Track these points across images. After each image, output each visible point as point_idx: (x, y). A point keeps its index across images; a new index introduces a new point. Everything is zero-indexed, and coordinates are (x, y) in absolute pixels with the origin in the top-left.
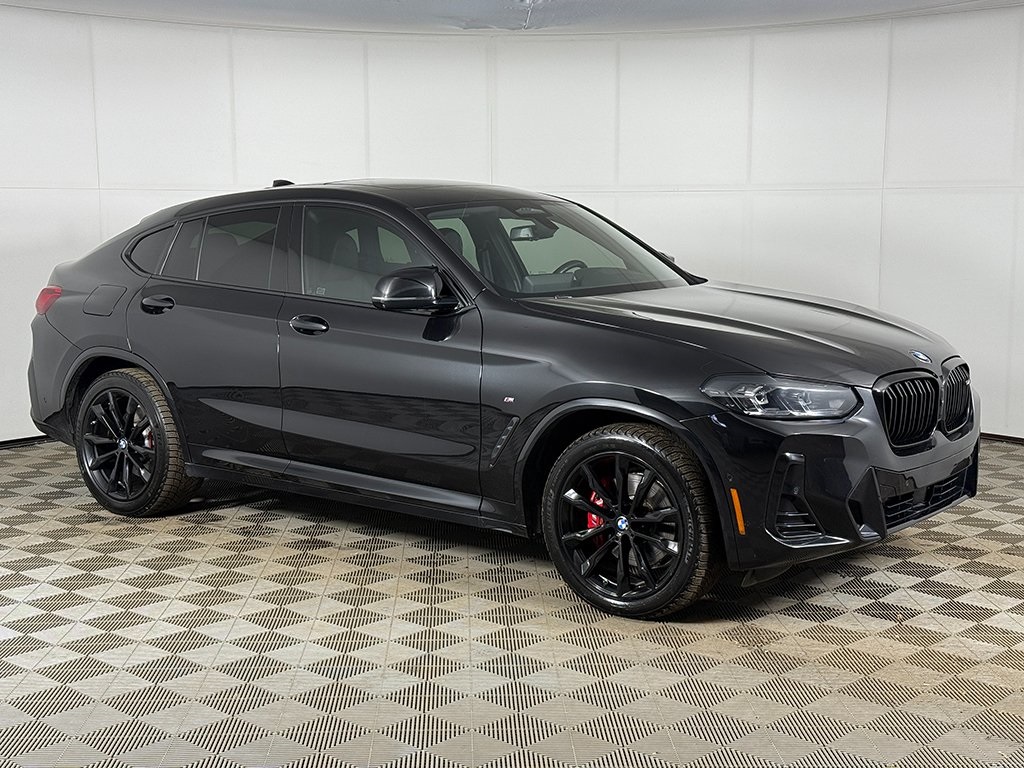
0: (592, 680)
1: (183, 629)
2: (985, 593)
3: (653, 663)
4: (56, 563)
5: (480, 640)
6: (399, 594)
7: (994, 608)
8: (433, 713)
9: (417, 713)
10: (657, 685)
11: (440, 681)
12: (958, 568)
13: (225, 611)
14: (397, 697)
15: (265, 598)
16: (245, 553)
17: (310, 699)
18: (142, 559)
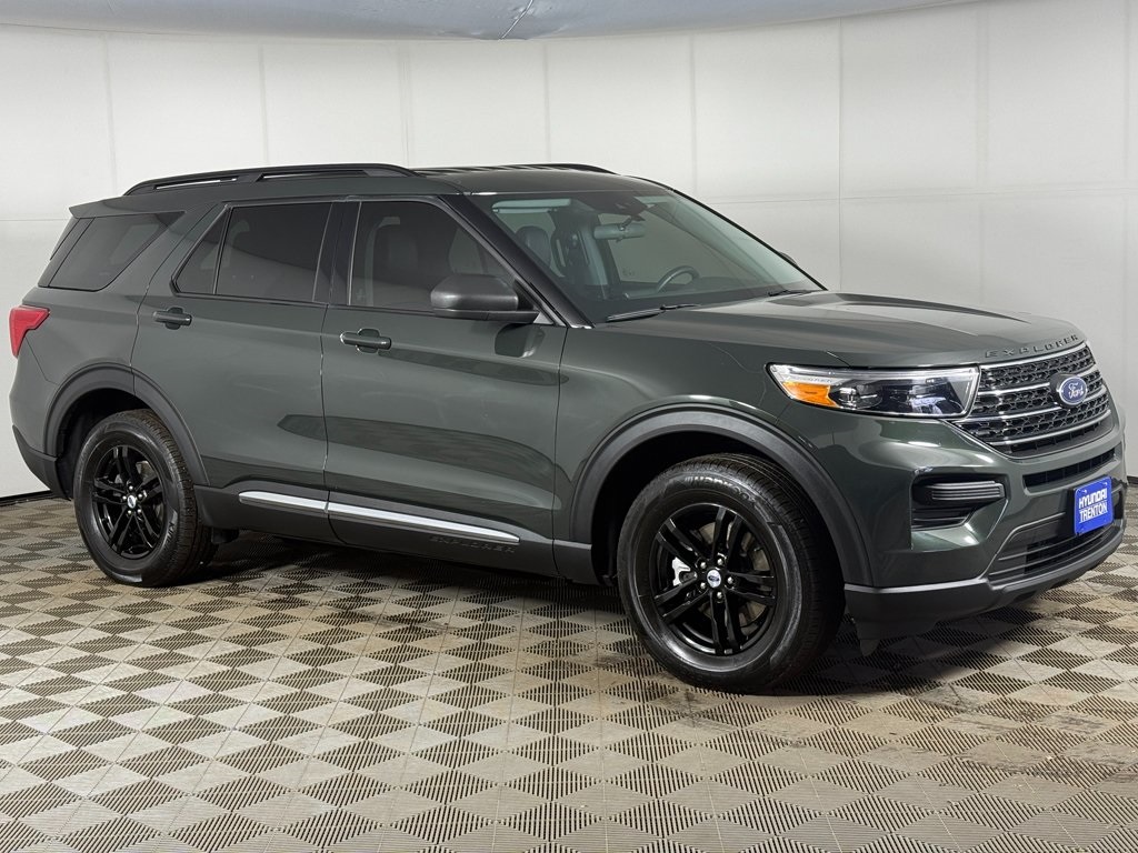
3: (611, 718)
5: (437, 698)
6: (365, 653)
8: (362, 772)
9: (344, 772)
10: (611, 739)
11: (380, 740)
13: (172, 675)
14: (328, 757)
15: (219, 660)
16: (212, 614)
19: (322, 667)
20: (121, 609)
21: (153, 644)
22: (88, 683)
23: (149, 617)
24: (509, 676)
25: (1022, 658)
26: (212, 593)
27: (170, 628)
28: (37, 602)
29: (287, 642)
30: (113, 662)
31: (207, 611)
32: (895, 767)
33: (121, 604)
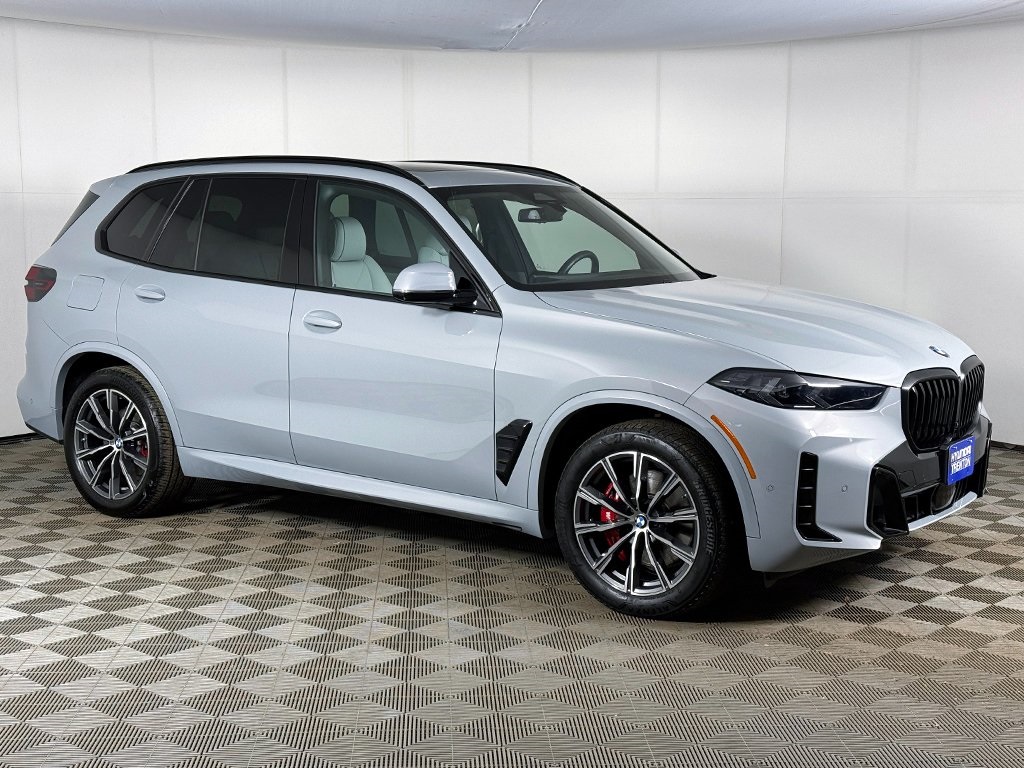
19: (347, 591)
20: (151, 537)
21: (188, 567)
22: (144, 602)
23: (178, 544)
24: (516, 602)
25: (951, 593)
26: (226, 523)
27: (200, 555)
28: (72, 529)
29: (310, 568)
30: (159, 583)
31: (227, 540)
32: (876, 685)
33: (148, 532)
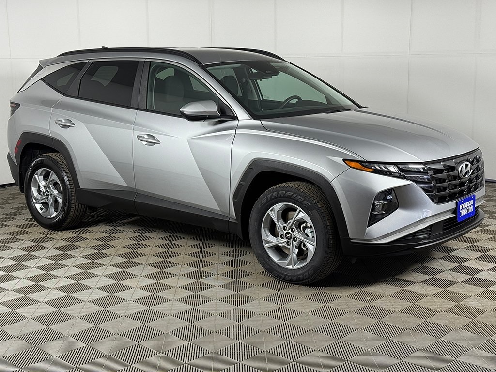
0: (276, 306)
1: (74, 282)
2: (477, 261)
4: (13, 248)
7: (481, 268)
12: (465, 248)
17: (135, 317)
18: (57, 246)
